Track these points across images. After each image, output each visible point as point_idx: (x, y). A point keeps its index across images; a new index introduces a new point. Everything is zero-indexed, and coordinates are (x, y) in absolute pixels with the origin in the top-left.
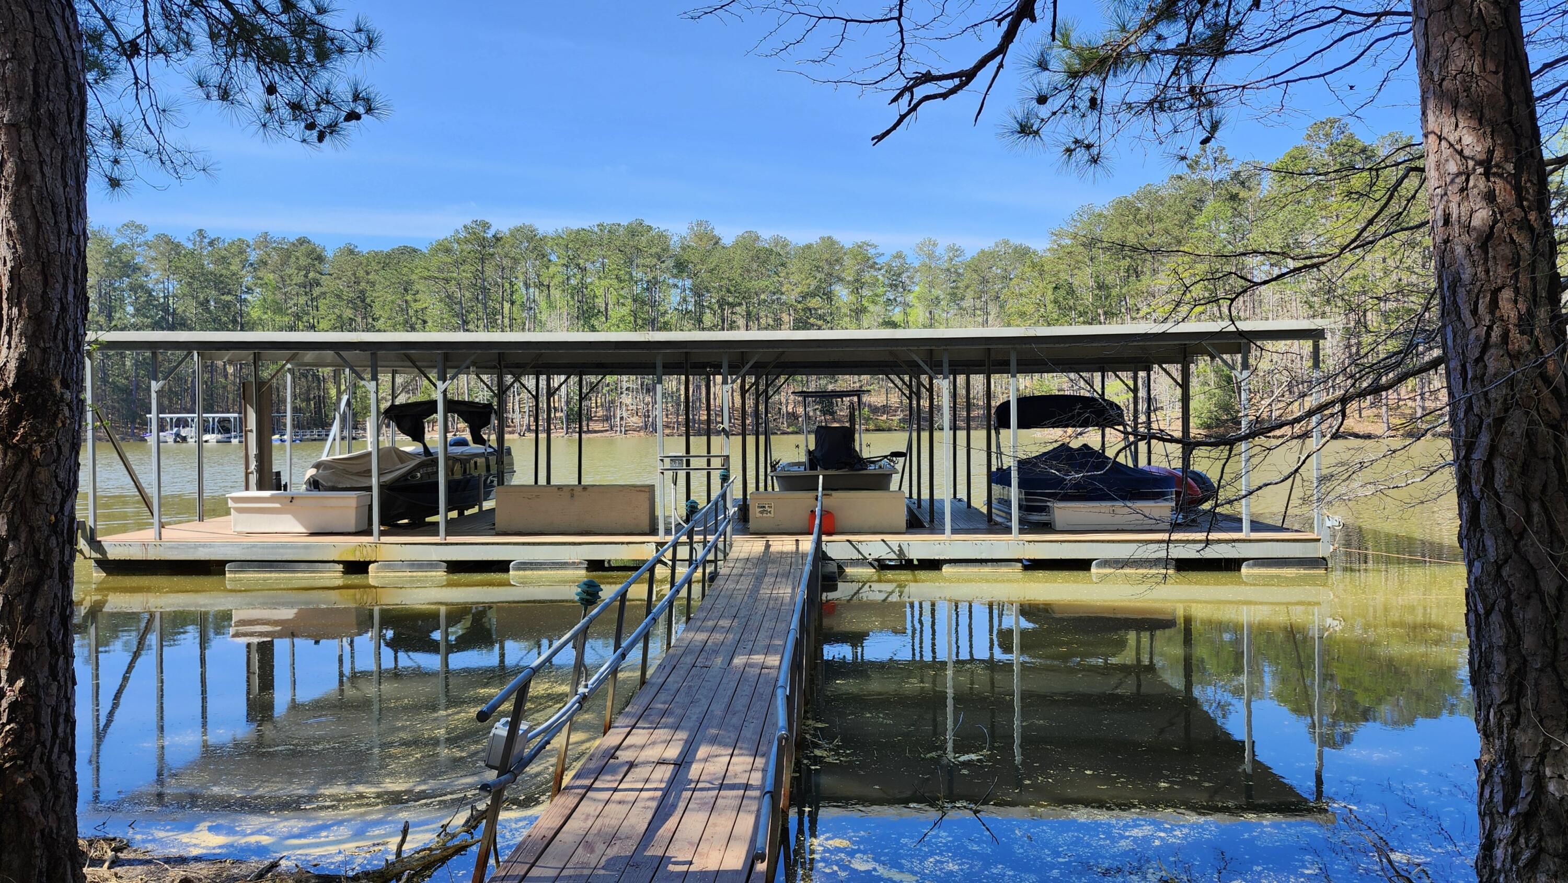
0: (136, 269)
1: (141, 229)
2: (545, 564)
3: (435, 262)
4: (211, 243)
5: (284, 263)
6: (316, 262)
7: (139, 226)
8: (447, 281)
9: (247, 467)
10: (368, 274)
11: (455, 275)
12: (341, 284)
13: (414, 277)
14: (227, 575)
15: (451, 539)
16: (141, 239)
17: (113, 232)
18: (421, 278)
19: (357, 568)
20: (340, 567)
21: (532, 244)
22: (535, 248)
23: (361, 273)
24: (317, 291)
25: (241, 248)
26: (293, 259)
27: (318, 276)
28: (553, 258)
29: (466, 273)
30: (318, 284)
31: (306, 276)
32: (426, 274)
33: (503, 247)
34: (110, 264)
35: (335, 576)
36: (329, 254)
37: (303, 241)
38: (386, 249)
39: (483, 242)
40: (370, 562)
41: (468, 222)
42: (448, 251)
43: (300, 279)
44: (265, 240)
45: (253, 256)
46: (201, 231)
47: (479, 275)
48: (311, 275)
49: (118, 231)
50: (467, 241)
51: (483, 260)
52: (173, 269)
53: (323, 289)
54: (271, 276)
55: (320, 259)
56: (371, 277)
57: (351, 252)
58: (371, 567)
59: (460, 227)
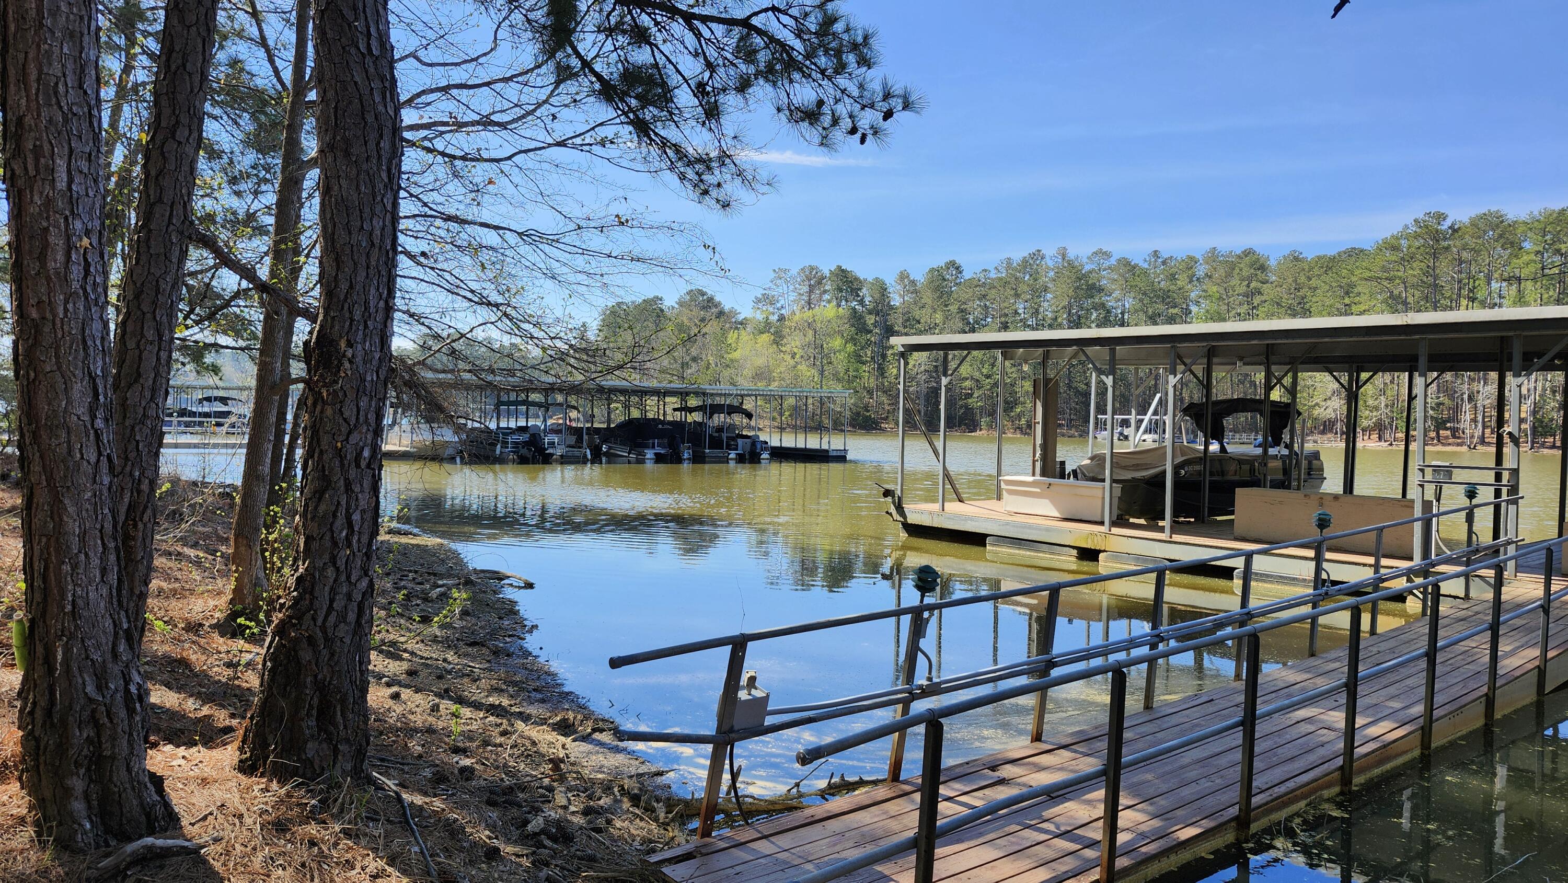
0: (1100, 290)
1: (1107, 255)
2: (1271, 576)
3: (1380, 262)
4: (1164, 263)
5: (1229, 275)
6: (1259, 272)
7: (1105, 253)
8: (1390, 279)
9: (1034, 456)
10: (1310, 279)
11: (1400, 274)
12: (1282, 291)
13: (1354, 279)
14: (988, 547)
15: (1176, 538)
16: (1106, 264)
17: (1085, 260)
18: (1361, 279)
19: (1089, 555)
20: (1075, 552)
21: (1499, 231)
22: (1501, 236)
23: (1302, 279)
24: (1257, 300)
25: (1191, 262)
26: (1237, 270)
27: (1259, 285)
28: (1527, 245)
29: (1414, 272)
30: (1260, 293)
31: (1248, 286)
32: (1367, 274)
33: (1462, 238)
34: (1078, 288)
35: (1069, 560)
36: (1272, 263)
37: (1248, 253)
38: (1332, 252)
39: (1436, 236)
40: (1100, 551)
41: (1421, 216)
42: (1395, 248)
43: (1243, 289)
44: (1213, 256)
45: (1201, 271)
46: (1155, 252)
47: (1431, 272)
48: (1253, 285)
49: (1089, 258)
50: (1417, 236)
51: (1435, 256)
52: (1129, 287)
53: (1263, 298)
54: (1215, 289)
55: (1263, 268)
56: (1313, 282)
57: (1296, 259)
58: (1101, 556)
59: (1410, 221)
